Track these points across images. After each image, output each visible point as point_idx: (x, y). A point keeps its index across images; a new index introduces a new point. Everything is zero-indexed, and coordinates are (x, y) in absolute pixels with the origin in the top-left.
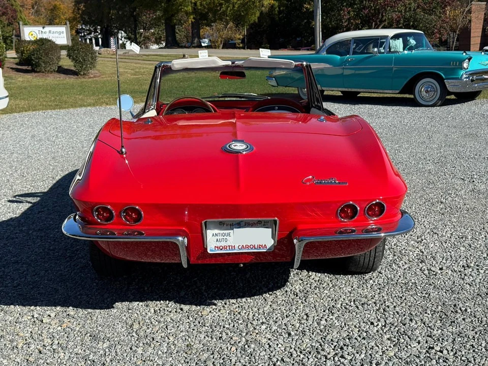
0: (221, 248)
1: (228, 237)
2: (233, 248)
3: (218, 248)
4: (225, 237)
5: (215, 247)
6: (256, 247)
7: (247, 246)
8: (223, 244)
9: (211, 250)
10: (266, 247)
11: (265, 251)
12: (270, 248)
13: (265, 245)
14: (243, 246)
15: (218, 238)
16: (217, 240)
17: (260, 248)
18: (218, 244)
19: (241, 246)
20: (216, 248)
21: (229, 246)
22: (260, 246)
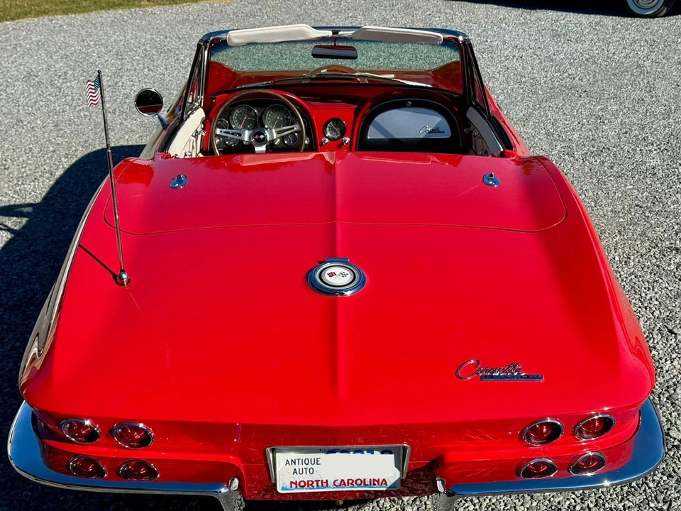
0: (302, 484)
1: (315, 467)
2: (325, 484)
3: (296, 483)
4: (310, 466)
5: (292, 483)
6: (368, 483)
7: (350, 482)
8: (306, 477)
9: (283, 489)
10: (386, 484)
11: (384, 489)
12: (393, 486)
13: (384, 480)
14: (343, 480)
15: (297, 467)
16: (295, 471)
17: (374, 484)
18: (297, 478)
19: (339, 482)
20: (294, 486)
21: (317, 481)
22: (374, 482)
